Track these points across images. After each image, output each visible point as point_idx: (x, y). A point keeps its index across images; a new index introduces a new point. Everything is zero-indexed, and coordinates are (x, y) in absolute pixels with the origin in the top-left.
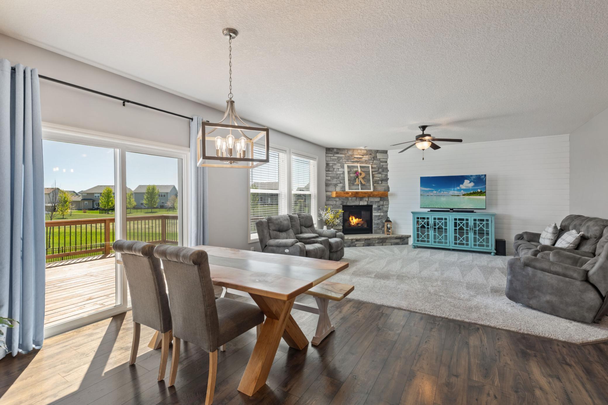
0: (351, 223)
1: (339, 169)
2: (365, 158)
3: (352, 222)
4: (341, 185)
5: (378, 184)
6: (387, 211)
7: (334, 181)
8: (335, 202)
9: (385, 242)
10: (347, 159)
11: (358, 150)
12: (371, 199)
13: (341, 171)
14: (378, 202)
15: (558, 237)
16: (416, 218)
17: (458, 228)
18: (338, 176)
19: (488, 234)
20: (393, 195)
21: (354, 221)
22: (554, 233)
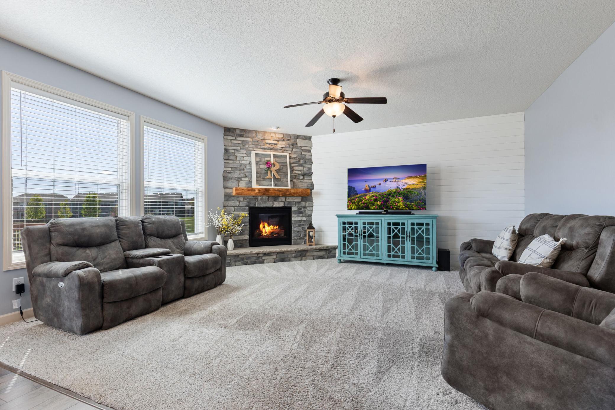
0: (262, 232)
1: (244, 158)
2: (281, 144)
3: (264, 231)
4: (247, 179)
5: (299, 179)
6: (311, 215)
7: (237, 174)
8: (238, 202)
9: (305, 256)
10: (255, 145)
11: (270, 133)
12: (290, 200)
13: (247, 161)
14: (299, 203)
15: (517, 246)
16: (342, 223)
17: (392, 235)
18: (243, 166)
19: (428, 242)
20: (318, 194)
21: (267, 229)
22: (512, 241)
